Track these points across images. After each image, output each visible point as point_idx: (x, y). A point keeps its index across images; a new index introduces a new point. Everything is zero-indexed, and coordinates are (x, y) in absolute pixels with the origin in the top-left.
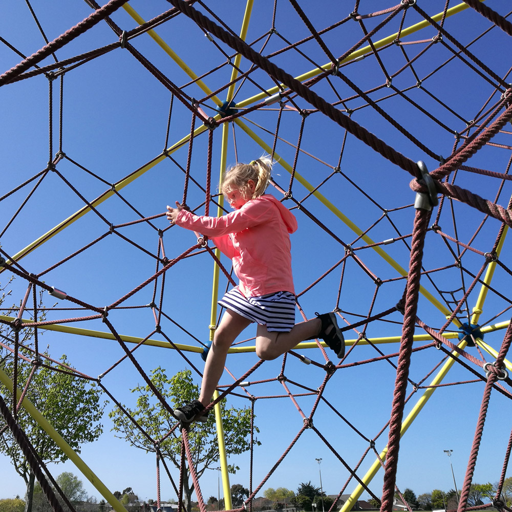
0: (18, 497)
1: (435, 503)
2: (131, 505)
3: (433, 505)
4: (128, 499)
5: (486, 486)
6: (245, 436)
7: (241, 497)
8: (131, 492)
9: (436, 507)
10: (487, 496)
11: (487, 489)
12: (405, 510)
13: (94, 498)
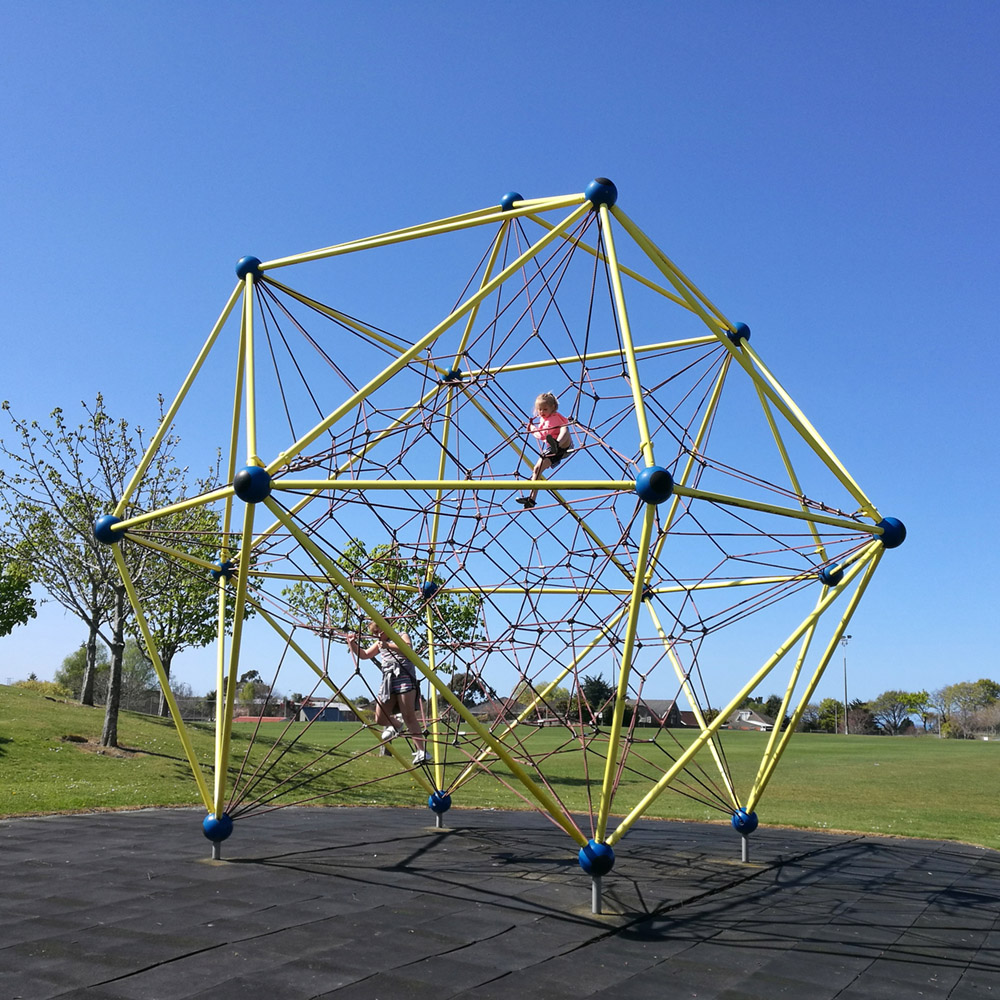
0: (33, 677)
1: (823, 721)
2: (258, 701)
3: (819, 723)
4: (254, 692)
5: (918, 696)
6: (467, 629)
7: (470, 695)
8: (257, 678)
9: (824, 727)
10: (916, 712)
11: (919, 701)
12: (762, 729)
13: (186, 686)
